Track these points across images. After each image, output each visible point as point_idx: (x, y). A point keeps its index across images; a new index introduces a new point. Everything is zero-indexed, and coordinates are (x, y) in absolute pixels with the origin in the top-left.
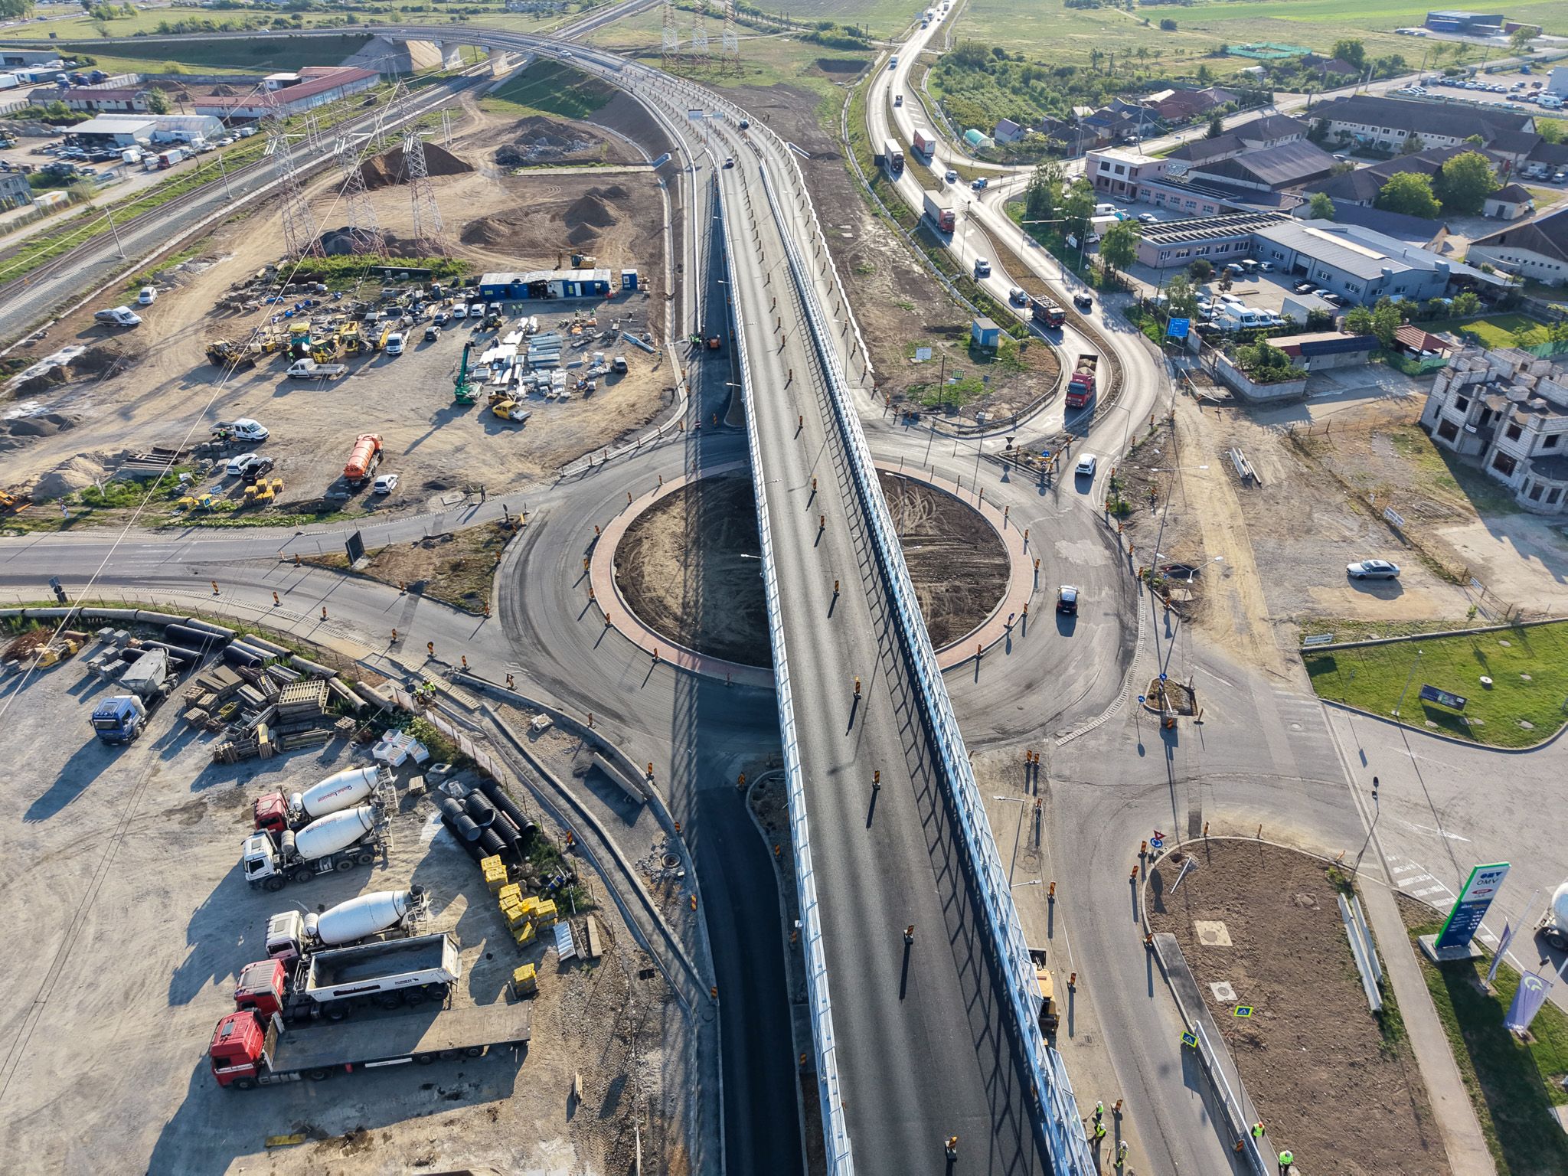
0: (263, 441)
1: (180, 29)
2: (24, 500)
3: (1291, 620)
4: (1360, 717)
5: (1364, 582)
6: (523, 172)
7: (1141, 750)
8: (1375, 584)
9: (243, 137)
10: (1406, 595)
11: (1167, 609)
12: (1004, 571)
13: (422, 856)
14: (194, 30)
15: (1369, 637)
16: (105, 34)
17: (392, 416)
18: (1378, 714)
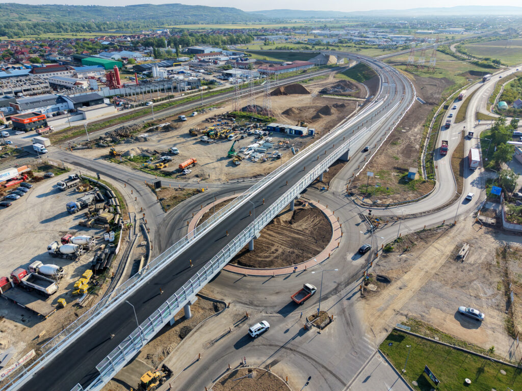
0: (177, 154)
1: (280, 49)
2: (119, 155)
3: (406, 316)
4: (387, 364)
5: (463, 317)
6: (324, 96)
7: (287, 331)
8: (468, 319)
9: (263, 78)
10: (479, 330)
11: (360, 290)
12: (316, 253)
13: (85, 264)
14: (284, 49)
15: (434, 338)
16: (262, 49)
17: (211, 156)
18: (397, 367)
